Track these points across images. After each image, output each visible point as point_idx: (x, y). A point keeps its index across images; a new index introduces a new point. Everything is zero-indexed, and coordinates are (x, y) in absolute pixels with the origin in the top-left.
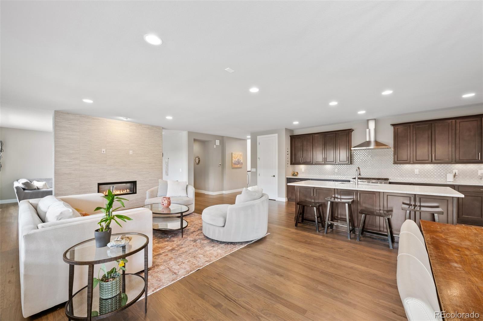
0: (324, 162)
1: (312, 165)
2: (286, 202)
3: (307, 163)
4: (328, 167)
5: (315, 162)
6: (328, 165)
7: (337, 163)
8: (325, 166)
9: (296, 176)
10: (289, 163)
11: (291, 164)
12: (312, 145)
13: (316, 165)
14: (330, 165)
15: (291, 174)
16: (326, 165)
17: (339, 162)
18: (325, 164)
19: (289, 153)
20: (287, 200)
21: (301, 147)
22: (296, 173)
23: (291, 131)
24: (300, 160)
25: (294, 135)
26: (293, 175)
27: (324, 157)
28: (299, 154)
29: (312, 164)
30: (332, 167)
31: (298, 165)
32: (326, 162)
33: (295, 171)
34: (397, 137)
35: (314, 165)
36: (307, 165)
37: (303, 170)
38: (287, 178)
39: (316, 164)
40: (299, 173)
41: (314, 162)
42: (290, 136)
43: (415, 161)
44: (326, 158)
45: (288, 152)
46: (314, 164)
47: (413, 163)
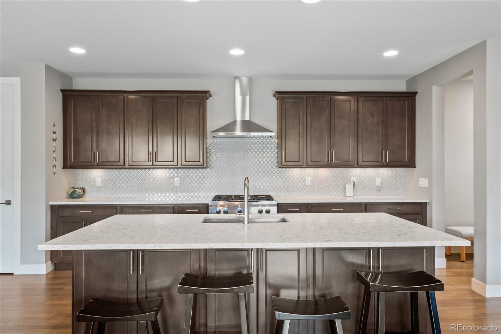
0: (151, 164)
1: (123, 170)
2: (47, 274)
3: (109, 164)
4: (160, 174)
5: (130, 161)
6: (160, 170)
7: (179, 166)
8: (153, 172)
9: (80, 197)
10: (59, 163)
11: (64, 167)
12: (123, 119)
13: (131, 170)
14: (163, 170)
15: (65, 195)
16: (156, 170)
17: (184, 163)
18: (153, 167)
19: (59, 136)
20: (51, 268)
21: (94, 124)
22: (78, 190)
23: (65, 77)
24: (91, 156)
25: (75, 88)
26: (72, 196)
27: (151, 150)
28: (89, 142)
29: (123, 167)
30: (168, 175)
31: (86, 170)
32: (155, 163)
33: (77, 186)
34: (284, 118)
35: (127, 170)
36: (110, 170)
37: (99, 182)
38: (51, 206)
39: (131, 167)
40: (86, 189)
41: (126, 163)
42: (63, 91)
43: (309, 163)
44: (157, 153)
45: (54, 133)
46: (127, 166)
47: (306, 166)
